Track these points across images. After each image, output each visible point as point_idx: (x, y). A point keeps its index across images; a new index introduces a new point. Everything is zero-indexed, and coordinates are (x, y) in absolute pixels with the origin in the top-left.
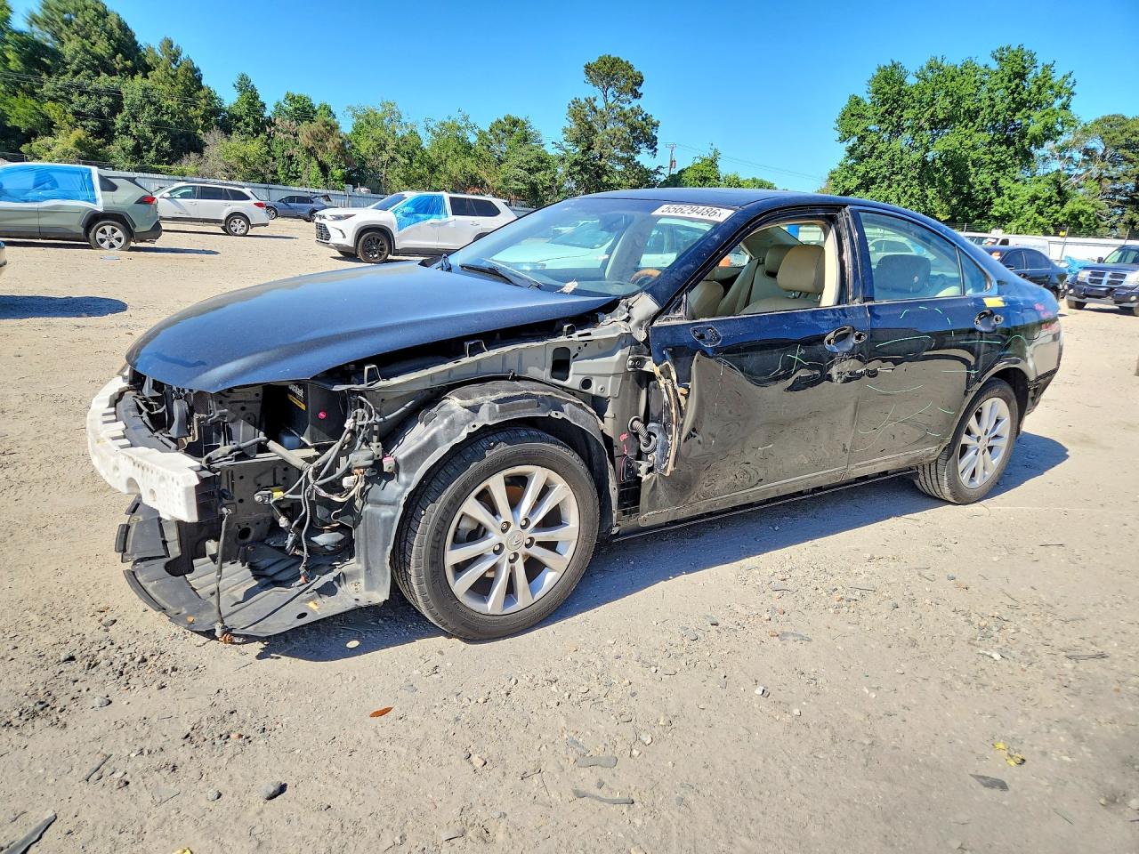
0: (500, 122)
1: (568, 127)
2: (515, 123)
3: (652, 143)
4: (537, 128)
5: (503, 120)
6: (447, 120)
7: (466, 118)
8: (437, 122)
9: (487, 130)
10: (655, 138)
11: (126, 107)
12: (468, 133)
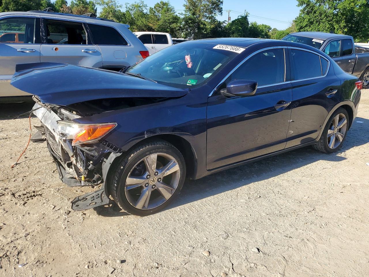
0: (158, 4)
1: (186, 4)
2: (164, 4)
3: (220, 10)
4: (172, 6)
5: (160, 3)
6: (134, 4)
7: (143, 2)
8: (130, 4)
9: (153, 7)
10: (222, 8)
11: (3, 4)
12: (144, 9)
